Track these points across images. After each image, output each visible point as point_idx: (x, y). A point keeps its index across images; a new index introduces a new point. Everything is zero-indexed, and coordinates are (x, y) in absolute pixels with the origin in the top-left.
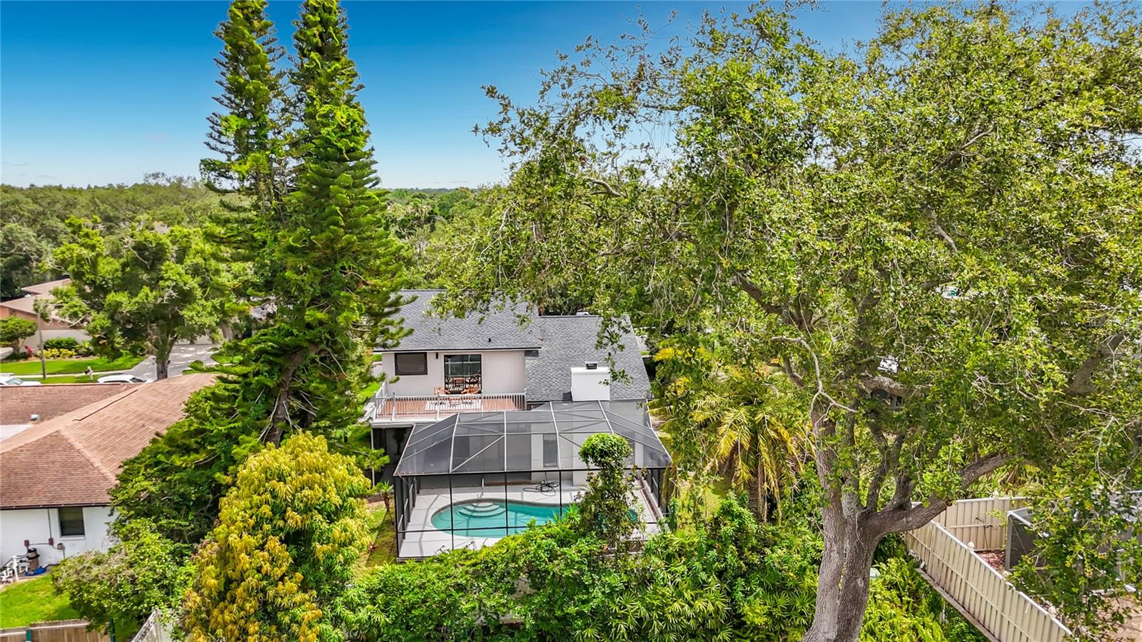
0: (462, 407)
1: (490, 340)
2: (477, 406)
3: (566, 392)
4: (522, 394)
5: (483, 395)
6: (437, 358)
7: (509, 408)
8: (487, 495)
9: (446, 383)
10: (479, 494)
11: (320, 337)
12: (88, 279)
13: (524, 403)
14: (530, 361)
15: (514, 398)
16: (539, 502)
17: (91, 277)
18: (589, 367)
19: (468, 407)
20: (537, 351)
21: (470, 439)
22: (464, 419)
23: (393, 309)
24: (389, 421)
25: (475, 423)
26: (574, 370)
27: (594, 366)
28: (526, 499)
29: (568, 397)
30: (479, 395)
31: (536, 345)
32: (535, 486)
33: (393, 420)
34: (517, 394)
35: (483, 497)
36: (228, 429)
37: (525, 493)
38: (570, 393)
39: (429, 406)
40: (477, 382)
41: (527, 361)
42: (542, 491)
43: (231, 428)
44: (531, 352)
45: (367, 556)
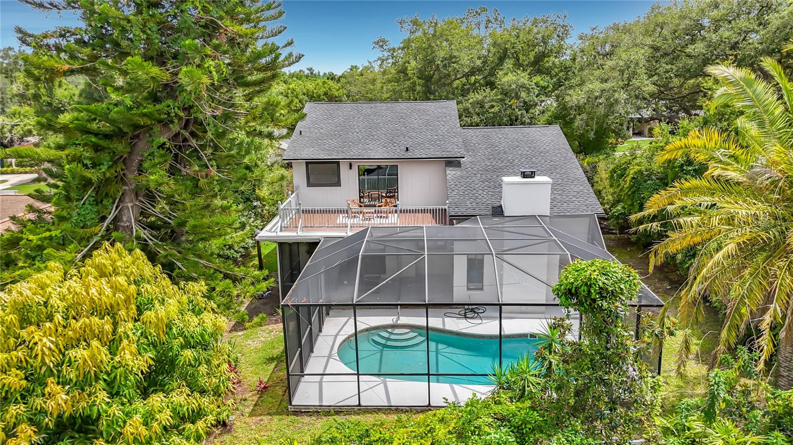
0: (376, 222)
1: (407, 148)
2: (393, 220)
3: (495, 205)
4: (443, 207)
5: (399, 208)
6: (351, 168)
7: (427, 223)
8: (404, 320)
9: (361, 197)
10: (395, 318)
11: (168, 114)
12: (44, 101)
13: (444, 217)
14: (451, 172)
15: (433, 212)
16: (464, 331)
17: (48, 99)
18: (524, 175)
19: (383, 221)
20: (459, 163)
21: (387, 258)
22: (376, 234)
23: (269, 74)
24: (294, 234)
25: (390, 238)
26: (506, 179)
27: (532, 175)
28: (448, 327)
29: (498, 211)
30: (395, 209)
31: (458, 155)
32: (457, 311)
33: (300, 233)
34: (438, 207)
35: (399, 322)
36: (40, 239)
37: (447, 319)
38: (501, 206)
39: (341, 219)
40: (393, 196)
41: (448, 172)
42: (466, 317)
43: (45, 238)
44: (452, 162)
45: (255, 398)
